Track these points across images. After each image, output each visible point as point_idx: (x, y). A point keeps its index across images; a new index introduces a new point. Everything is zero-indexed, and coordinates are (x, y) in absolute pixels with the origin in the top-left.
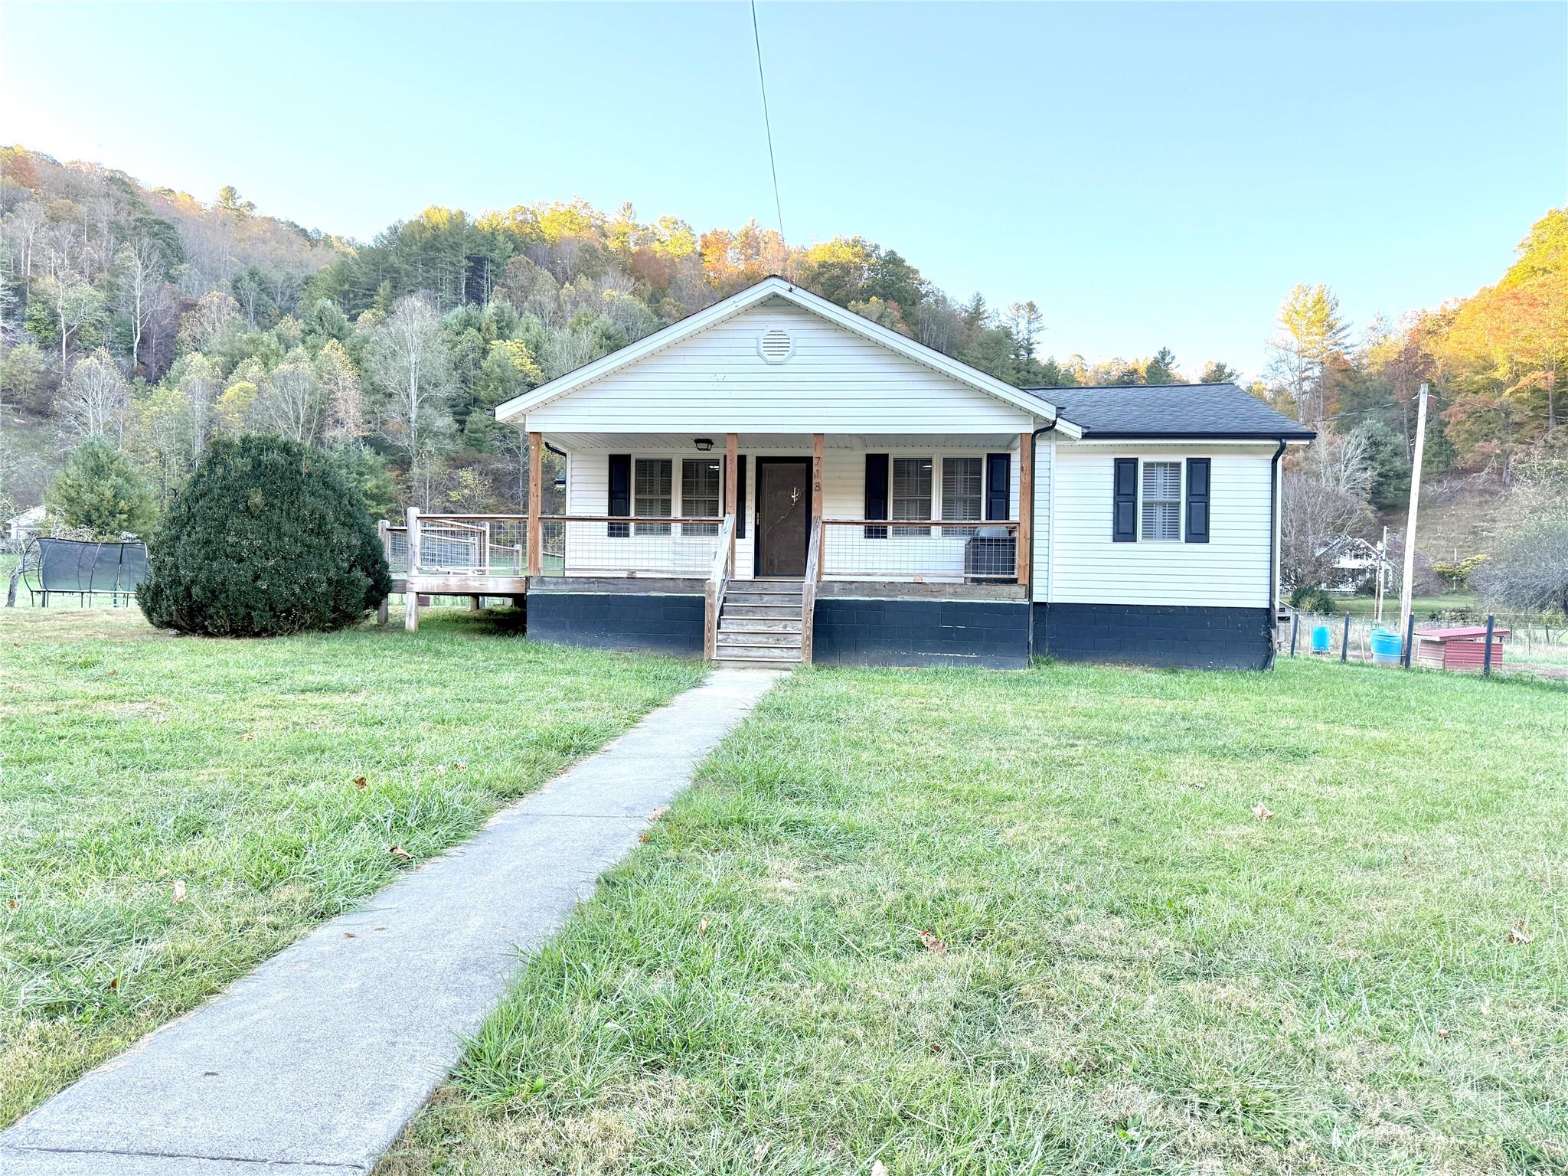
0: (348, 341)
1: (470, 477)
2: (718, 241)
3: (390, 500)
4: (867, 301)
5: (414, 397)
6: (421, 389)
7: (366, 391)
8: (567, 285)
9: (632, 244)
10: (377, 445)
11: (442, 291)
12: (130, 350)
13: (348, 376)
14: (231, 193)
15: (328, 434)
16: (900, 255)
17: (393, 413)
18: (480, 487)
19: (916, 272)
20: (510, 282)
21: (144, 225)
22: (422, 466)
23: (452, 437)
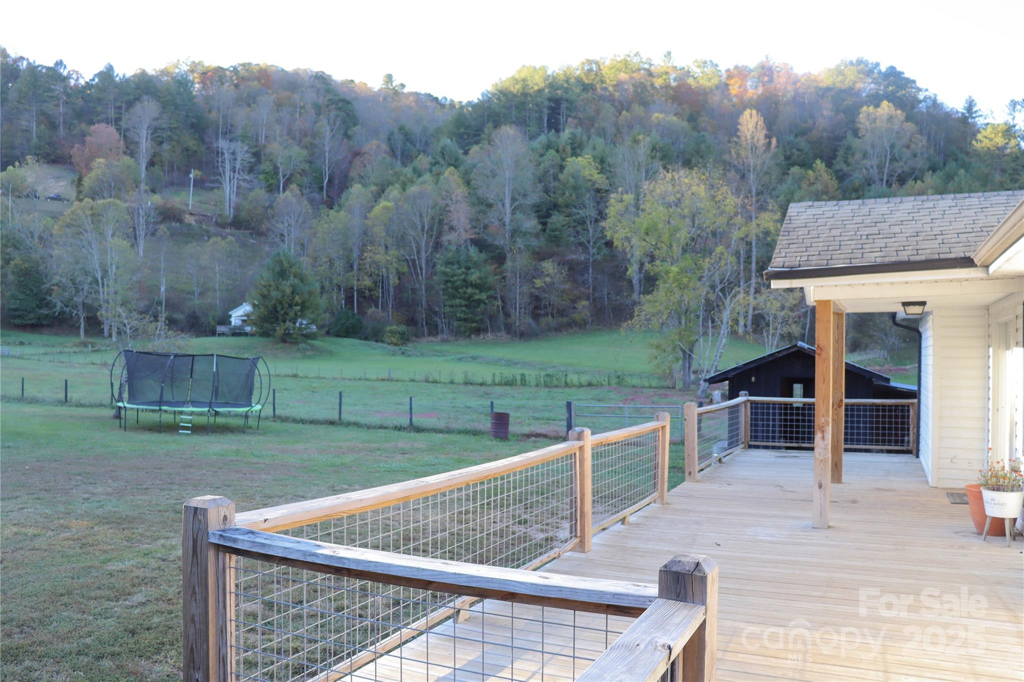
0: (462, 168)
1: (551, 268)
2: (741, 73)
3: (490, 288)
4: (877, 106)
5: (508, 205)
6: (513, 200)
7: (473, 204)
8: (624, 112)
9: (672, 81)
10: (480, 244)
11: (529, 126)
12: (321, 188)
13: (460, 191)
14: (389, 78)
15: (445, 238)
16: (899, 69)
17: (492, 217)
18: (558, 275)
19: (914, 82)
20: (581, 115)
21: (333, 103)
22: (514, 260)
23: (537, 236)
